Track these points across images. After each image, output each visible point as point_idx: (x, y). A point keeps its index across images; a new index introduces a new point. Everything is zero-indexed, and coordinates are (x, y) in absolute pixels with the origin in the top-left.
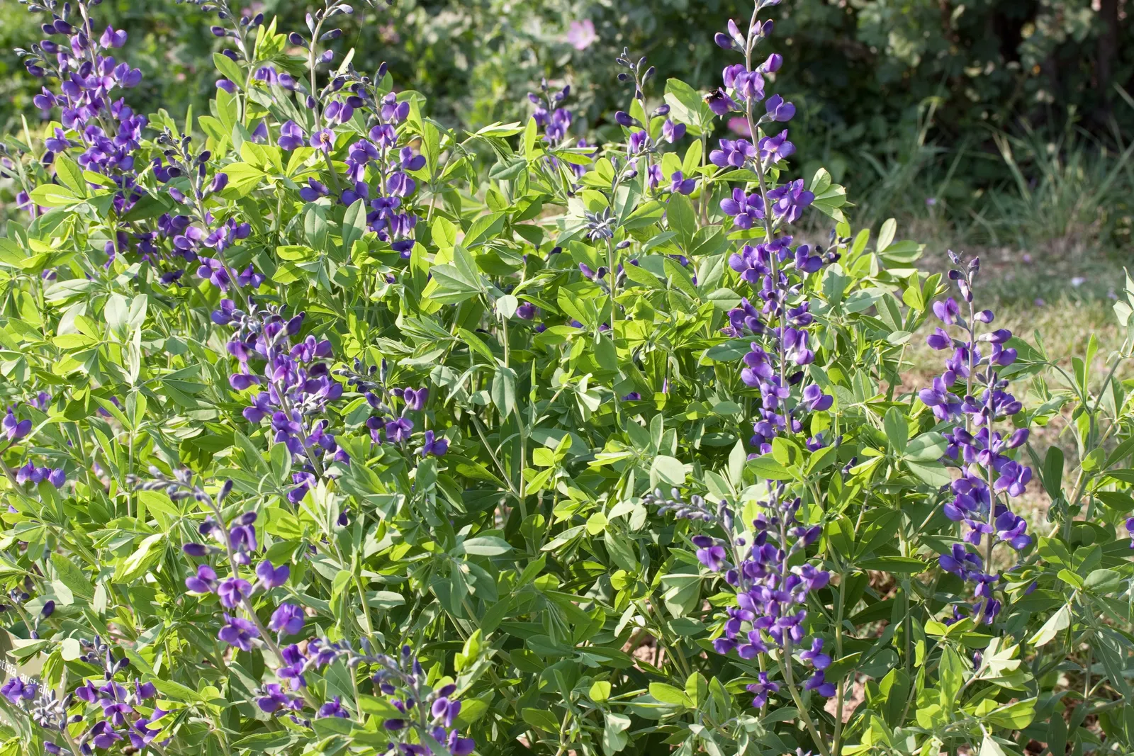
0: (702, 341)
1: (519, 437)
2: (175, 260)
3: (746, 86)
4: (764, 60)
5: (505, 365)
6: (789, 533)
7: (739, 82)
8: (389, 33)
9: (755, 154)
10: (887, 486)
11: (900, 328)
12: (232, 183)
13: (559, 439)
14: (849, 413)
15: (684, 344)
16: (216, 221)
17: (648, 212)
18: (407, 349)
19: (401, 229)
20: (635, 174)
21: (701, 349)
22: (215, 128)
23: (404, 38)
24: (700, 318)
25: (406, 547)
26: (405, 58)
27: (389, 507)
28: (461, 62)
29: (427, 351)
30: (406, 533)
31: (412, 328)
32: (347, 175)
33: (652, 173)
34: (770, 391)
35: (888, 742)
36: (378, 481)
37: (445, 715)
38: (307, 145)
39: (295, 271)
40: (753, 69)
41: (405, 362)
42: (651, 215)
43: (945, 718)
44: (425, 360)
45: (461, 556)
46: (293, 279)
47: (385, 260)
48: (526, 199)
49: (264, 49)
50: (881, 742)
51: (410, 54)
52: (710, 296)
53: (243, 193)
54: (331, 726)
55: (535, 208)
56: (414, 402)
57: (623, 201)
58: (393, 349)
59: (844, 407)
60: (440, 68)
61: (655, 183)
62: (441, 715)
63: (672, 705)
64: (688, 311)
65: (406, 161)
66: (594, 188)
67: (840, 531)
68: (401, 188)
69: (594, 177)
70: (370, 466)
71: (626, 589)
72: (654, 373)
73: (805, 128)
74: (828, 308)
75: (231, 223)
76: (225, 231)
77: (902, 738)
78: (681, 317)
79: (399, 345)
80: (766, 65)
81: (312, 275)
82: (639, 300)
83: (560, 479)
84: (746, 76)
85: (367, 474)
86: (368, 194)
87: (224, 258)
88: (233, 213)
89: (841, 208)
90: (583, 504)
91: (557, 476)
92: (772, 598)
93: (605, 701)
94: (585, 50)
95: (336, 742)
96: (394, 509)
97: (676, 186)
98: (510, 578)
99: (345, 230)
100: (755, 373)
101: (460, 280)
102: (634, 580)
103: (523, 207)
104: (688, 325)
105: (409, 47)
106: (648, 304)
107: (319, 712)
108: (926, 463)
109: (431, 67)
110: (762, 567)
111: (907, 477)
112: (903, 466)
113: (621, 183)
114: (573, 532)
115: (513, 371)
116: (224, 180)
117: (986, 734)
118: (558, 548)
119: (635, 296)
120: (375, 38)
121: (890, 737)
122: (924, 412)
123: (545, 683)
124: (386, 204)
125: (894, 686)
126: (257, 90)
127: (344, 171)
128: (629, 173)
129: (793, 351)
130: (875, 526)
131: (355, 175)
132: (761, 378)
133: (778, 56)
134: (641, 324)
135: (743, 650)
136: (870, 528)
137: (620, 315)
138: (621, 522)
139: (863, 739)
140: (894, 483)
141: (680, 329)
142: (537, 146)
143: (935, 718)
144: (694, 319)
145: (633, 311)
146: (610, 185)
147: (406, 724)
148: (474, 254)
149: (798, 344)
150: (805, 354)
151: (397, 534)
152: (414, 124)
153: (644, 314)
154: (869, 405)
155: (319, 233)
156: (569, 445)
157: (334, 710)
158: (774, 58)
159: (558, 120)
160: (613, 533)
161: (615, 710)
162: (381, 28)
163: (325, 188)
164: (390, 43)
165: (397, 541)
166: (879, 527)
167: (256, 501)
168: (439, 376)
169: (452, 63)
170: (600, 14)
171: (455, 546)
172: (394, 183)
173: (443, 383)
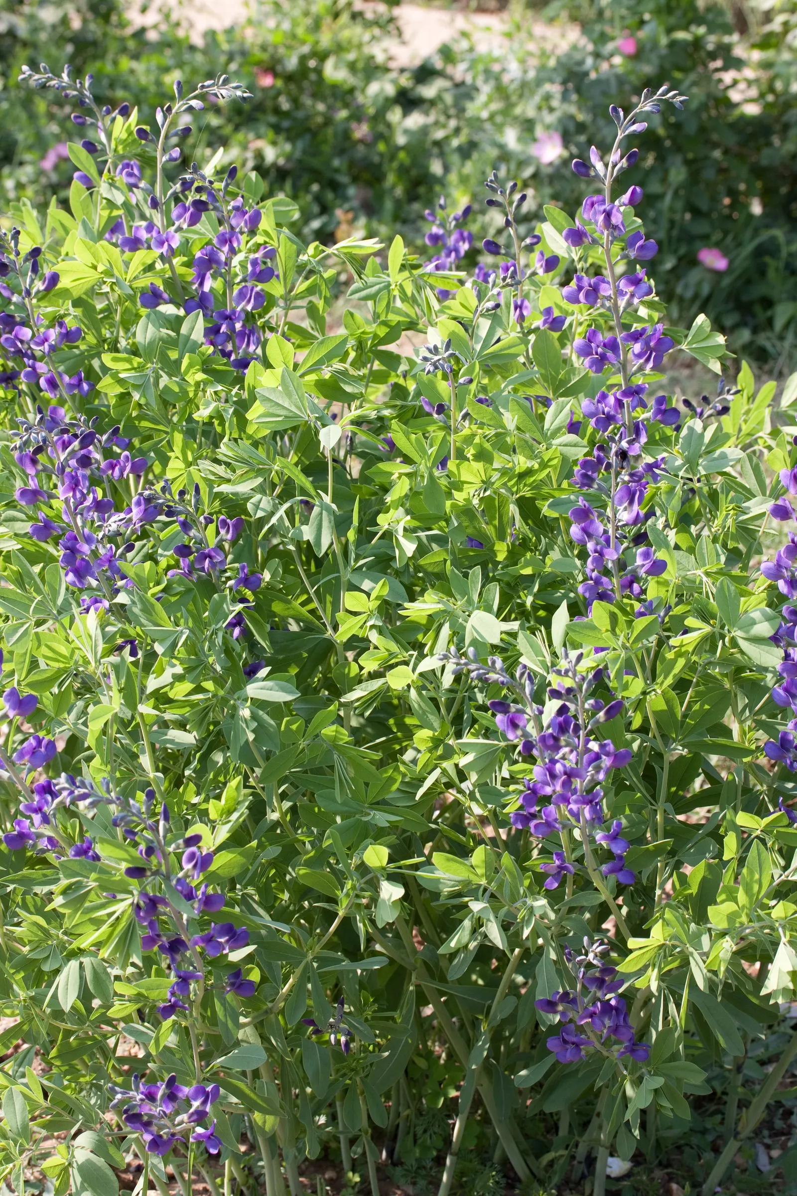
0: (545, 490)
1: (338, 579)
2: (14, 360)
3: (601, 218)
4: (625, 192)
5: (327, 499)
6: (587, 706)
7: (595, 213)
8: (361, 131)
9: (610, 292)
10: (718, 664)
11: (764, 494)
12: (64, 283)
13: (376, 582)
14: (688, 580)
15: (527, 493)
16: (46, 322)
17: (510, 347)
18: (228, 474)
19: (248, 344)
20: (498, 306)
21: (545, 499)
22: (65, 222)
23: (380, 137)
24: (544, 465)
25: (188, 686)
26: (376, 159)
27: (168, 643)
28: (436, 168)
29: (243, 478)
30: (188, 670)
31: (230, 454)
32: (192, 283)
33: (519, 307)
34: (596, 551)
35: (684, 937)
36: (164, 614)
37: (195, 866)
38: (149, 248)
39: (121, 382)
40: (612, 201)
41: (225, 488)
42: (512, 351)
43: (744, 919)
44: (243, 488)
45: (246, 700)
46: (119, 390)
47: (217, 376)
48: (385, 323)
49: (123, 142)
50: (674, 937)
51: (381, 155)
52: (555, 442)
53: (76, 294)
54: (77, 868)
55: (393, 334)
56: (228, 531)
57: (483, 332)
58: (214, 474)
59: (683, 573)
60: (414, 173)
61: (522, 318)
62: (190, 866)
63: (460, 878)
64: (532, 456)
65: (253, 272)
66: (455, 318)
67: (665, 707)
68: (249, 301)
69: (454, 306)
70: (153, 595)
71: (431, 750)
72: (496, 522)
73: (781, 265)
74: (683, 465)
75: (61, 325)
76: (54, 334)
77: (698, 936)
78: (522, 462)
79: (221, 470)
80: (626, 198)
81: (137, 387)
82: (477, 440)
83: (372, 627)
84: (602, 208)
85: (152, 605)
86: (212, 304)
87: (53, 362)
88: (65, 315)
89: (720, 358)
90: (392, 655)
91: (369, 624)
92: (565, 773)
93: (384, 869)
94: (551, 164)
95: (78, 885)
96: (174, 645)
97: (545, 322)
98: (294, 727)
99: (181, 340)
100: (585, 530)
101: (286, 405)
102: (442, 741)
103: (382, 332)
104: (529, 472)
105: (381, 147)
106: (487, 446)
107: (70, 852)
108: (757, 640)
109: (403, 171)
110: (556, 739)
111: (738, 656)
112: (734, 643)
113: (482, 315)
114: (376, 684)
115: (334, 506)
116: (54, 279)
117: (784, 940)
118: (358, 700)
119: (473, 435)
120: (346, 135)
121: (687, 933)
122: (770, 586)
123: (330, 842)
124: (229, 318)
125: (704, 878)
126: (111, 185)
127: (189, 279)
128: (490, 304)
129: (625, 509)
130: (702, 706)
131: (201, 284)
132: (590, 536)
133: (638, 189)
134: (479, 466)
135: (536, 826)
136: (696, 707)
137: (461, 456)
138: (430, 677)
139: (653, 932)
140: (726, 661)
141: (522, 476)
142: (403, 267)
143: (732, 917)
144: (536, 466)
145: (470, 452)
146: (471, 315)
147: (149, 873)
148: (313, 377)
149: (631, 502)
150: (634, 514)
151: (179, 670)
152: (267, 233)
153: (482, 456)
154: (707, 574)
155: (150, 343)
156: (386, 591)
157: (83, 851)
158: (634, 190)
159: (457, 241)
160: (419, 689)
161: (393, 878)
162: (354, 125)
163: (166, 296)
164: (361, 141)
165: (178, 678)
166: (707, 707)
167: (23, 624)
168: (257, 506)
169: (427, 168)
170: (571, 127)
171: (241, 689)
172: (242, 295)
173: (260, 514)
